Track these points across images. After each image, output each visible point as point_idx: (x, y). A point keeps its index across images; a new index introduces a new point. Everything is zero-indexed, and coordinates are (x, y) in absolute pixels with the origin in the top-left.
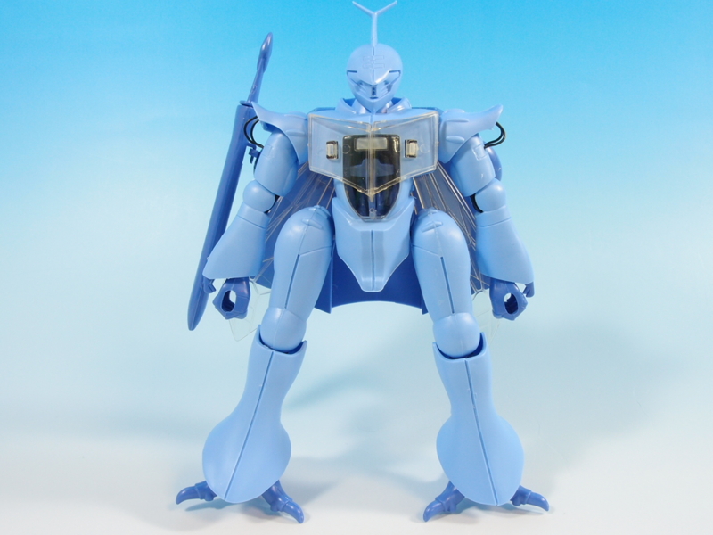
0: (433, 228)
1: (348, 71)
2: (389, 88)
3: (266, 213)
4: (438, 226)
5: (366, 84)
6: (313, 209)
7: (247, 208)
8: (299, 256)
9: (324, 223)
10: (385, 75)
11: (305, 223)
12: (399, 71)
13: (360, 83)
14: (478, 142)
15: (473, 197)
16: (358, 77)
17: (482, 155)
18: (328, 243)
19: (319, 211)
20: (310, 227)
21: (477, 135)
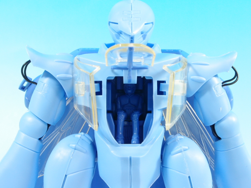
0: (180, 152)
1: (110, 22)
2: (144, 37)
3: (40, 139)
4: (185, 150)
5: (125, 34)
6: (78, 136)
7: (23, 135)
8: (66, 176)
9: (87, 148)
10: (141, 27)
11: (71, 148)
12: (152, 23)
13: (120, 33)
14: (217, 82)
15: (213, 127)
16: (119, 28)
17: (220, 91)
18: (91, 165)
19: (84, 138)
20: (76, 151)
21: (216, 76)
